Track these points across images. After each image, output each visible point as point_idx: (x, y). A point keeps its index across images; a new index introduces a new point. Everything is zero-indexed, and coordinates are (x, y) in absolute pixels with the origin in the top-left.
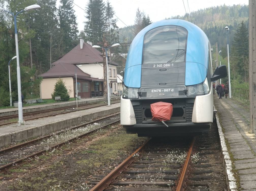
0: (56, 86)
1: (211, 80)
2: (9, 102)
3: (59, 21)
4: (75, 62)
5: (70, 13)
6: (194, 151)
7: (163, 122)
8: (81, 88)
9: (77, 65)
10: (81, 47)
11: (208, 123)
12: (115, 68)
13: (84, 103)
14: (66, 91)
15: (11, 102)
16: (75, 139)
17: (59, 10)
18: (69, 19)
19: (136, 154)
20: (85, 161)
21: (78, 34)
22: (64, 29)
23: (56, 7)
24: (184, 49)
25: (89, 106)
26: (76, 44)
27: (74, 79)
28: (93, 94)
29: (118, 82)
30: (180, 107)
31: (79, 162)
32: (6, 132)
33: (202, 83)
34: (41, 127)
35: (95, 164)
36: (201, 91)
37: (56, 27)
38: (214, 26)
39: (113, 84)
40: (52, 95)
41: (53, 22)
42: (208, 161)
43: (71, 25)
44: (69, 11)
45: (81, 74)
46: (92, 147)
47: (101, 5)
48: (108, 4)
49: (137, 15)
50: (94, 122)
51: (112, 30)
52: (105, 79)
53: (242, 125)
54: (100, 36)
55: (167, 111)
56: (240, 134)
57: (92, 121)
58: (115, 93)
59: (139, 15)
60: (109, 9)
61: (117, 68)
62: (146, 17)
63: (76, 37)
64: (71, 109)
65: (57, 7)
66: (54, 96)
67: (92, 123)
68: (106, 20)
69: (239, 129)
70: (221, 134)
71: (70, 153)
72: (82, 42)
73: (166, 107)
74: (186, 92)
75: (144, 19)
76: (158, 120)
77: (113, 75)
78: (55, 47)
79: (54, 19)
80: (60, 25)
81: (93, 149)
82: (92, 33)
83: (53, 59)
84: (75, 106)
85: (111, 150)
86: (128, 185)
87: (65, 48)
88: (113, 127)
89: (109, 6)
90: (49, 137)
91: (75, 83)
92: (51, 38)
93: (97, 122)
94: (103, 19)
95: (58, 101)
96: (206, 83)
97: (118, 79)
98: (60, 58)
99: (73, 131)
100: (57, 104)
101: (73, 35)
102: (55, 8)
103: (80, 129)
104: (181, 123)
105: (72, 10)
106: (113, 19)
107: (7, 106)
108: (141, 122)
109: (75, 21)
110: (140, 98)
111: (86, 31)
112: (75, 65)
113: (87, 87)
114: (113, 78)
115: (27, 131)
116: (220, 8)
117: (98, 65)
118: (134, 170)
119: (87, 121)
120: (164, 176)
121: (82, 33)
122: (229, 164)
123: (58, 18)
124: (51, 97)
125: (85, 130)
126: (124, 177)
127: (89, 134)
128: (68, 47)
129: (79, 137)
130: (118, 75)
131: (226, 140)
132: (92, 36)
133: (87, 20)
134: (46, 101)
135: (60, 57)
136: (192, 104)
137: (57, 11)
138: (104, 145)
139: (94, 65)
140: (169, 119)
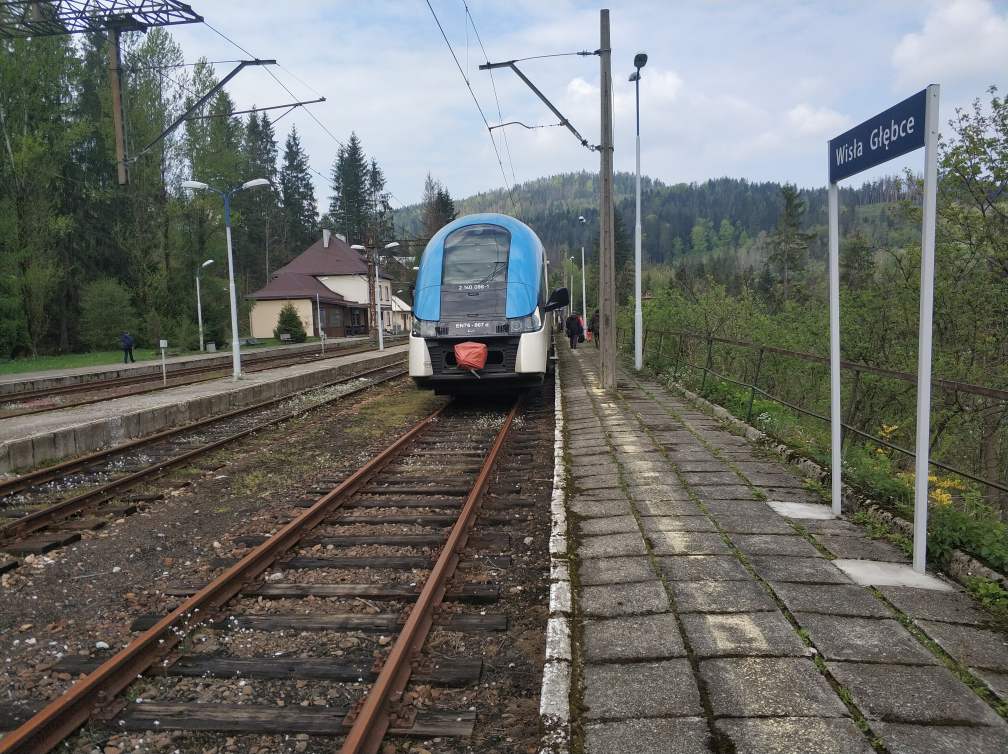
0: (282, 315)
1: (544, 310)
2: (199, 342)
3: (282, 195)
4: (316, 272)
5: (303, 179)
6: (518, 414)
7: (473, 372)
8: (327, 320)
9: (319, 278)
10: (326, 245)
11: (539, 373)
12: (387, 284)
13: (333, 346)
14: (301, 323)
15: (202, 343)
16: (335, 400)
17: (282, 173)
18: (301, 190)
19: (433, 419)
20: (357, 429)
21: (319, 219)
22: (292, 209)
23: (275, 169)
24: (505, 261)
25: (344, 352)
26: (315, 237)
27: (314, 303)
28: (348, 332)
29: (394, 309)
30: (498, 349)
31: (348, 431)
32: (218, 391)
33: (531, 314)
34: (275, 383)
35: (373, 432)
36: (529, 327)
37: (276, 206)
38: (565, 208)
39: (385, 312)
40: (274, 332)
41: (270, 196)
42: (536, 427)
43: (305, 203)
44: (300, 176)
45: (325, 294)
46: (364, 411)
47: (361, 165)
48: (374, 165)
49: (426, 188)
50: (360, 377)
51: (381, 214)
52: (373, 305)
53: (592, 378)
54: (359, 224)
55: (479, 355)
56: (585, 391)
57: (355, 374)
58: (389, 329)
59: (430, 186)
60: (375, 175)
61: (392, 285)
62: (444, 191)
63: (314, 224)
64: (312, 355)
65: (279, 169)
66: (277, 334)
67: (357, 378)
68: (370, 194)
69: (586, 384)
70: (558, 390)
71: (330, 419)
72: (326, 234)
73: (477, 350)
74: (506, 328)
75: (440, 194)
76: (465, 369)
77: (384, 297)
78: (275, 242)
79: (272, 189)
80: (283, 202)
81: (366, 413)
82: (343, 218)
83: (271, 265)
84: (319, 351)
85: (393, 415)
86: (424, 456)
87: (293, 245)
88: (392, 383)
89: (374, 168)
90: (290, 398)
91: (315, 310)
92: (268, 226)
93: (364, 376)
94: (363, 193)
95: (286, 342)
96: (537, 313)
97: (393, 304)
98: (285, 264)
99: (327, 390)
100: (284, 347)
101: (308, 221)
102: (274, 171)
103: (338, 387)
104: (499, 373)
105: (307, 174)
106: (383, 192)
107: (195, 350)
108: (440, 372)
109: (311, 195)
110: (439, 336)
111: (332, 215)
112: (315, 276)
113: (337, 318)
114: (384, 302)
115: (253, 388)
116: (576, 177)
117: (358, 278)
118: (430, 439)
119: (347, 375)
120: (474, 444)
121: (325, 218)
122: (559, 425)
123: (280, 188)
124: (272, 336)
125: (347, 388)
126: (418, 447)
127: (355, 393)
128: (299, 243)
129: (341, 397)
130: (394, 298)
131: (564, 399)
132: (344, 224)
133: (335, 194)
134: (263, 342)
135: (285, 261)
136: (516, 346)
137: (279, 175)
138: (381, 409)
139: (350, 278)
140: (482, 367)
